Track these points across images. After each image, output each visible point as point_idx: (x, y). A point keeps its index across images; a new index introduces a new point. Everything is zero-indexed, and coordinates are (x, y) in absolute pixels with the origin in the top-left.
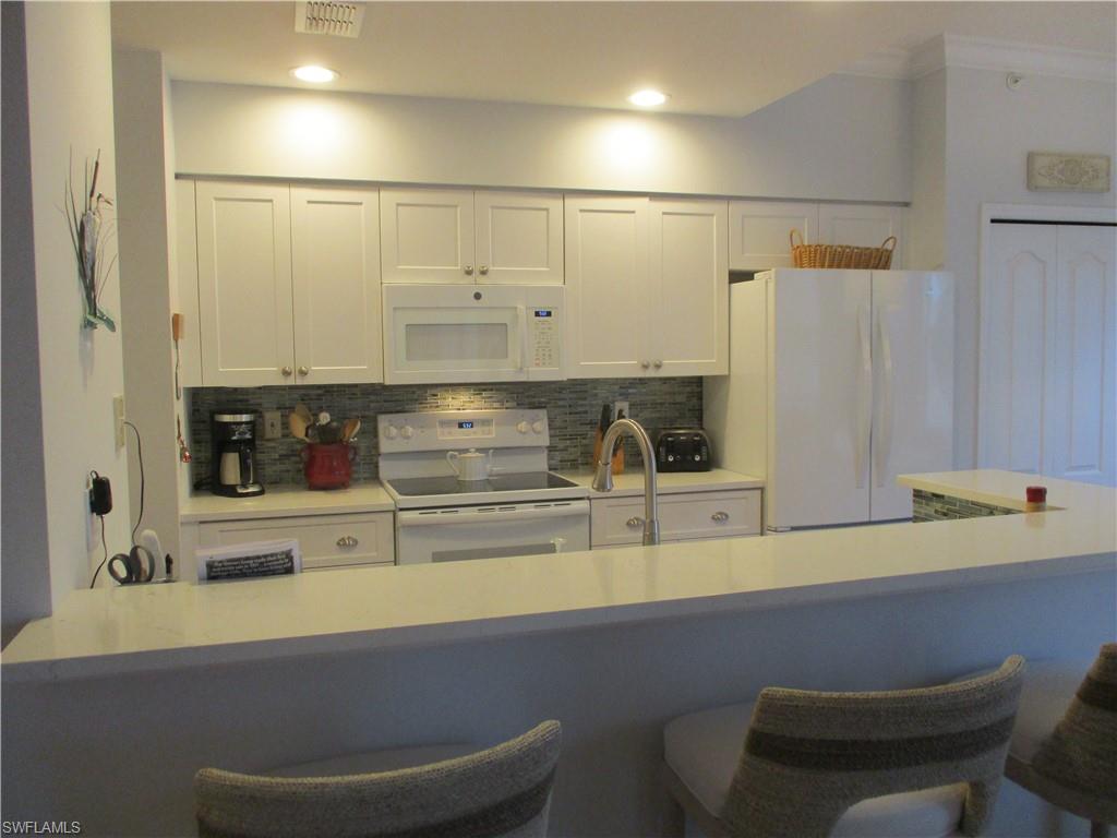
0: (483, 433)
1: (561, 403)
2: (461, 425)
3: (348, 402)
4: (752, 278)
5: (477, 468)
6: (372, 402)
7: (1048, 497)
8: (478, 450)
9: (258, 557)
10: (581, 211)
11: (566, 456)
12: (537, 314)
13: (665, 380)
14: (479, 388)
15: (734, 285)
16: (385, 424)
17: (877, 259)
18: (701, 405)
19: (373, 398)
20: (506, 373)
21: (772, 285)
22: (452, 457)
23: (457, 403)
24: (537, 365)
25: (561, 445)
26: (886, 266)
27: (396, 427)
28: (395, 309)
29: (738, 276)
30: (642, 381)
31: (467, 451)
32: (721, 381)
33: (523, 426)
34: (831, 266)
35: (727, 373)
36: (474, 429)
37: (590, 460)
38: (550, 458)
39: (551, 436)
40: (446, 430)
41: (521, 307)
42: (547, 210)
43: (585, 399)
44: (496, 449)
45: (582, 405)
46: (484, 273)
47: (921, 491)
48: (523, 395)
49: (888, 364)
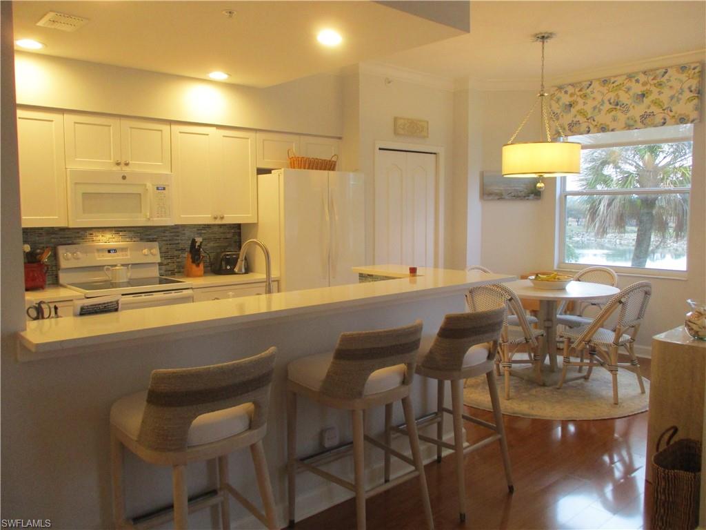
0: (123, 255)
1: (164, 238)
2: (109, 251)
3: (37, 238)
4: (271, 173)
5: (123, 275)
6: (52, 238)
7: (418, 271)
8: (123, 265)
9: (104, 304)
10: (180, 132)
11: (168, 267)
12: (158, 189)
13: (221, 226)
14: (118, 230)
15: (260, 176)
16: (63, 252)
17: (329, 166)
18: (240, 239)
19: (53, 236)
20: (141, 221)
21: (282, 177)
22: (108, 269)
23: (104, 239)
24: (158, 217)
25: (165, 262)
26: (333, 169)
27: (71, 253)
28: (76, 183)
29: (261, 171)
30: (209, 226)
31: (116, 266)
32: (253, 226)
33: (146, 251)
34: (309, 168)
35: (256, 222)
36: (118, 253)
37: (182, 270)
38: (160, 269)
39: (161, 257)
40: (101, 254)
41: (149, 185)
42: (161, 131)
43: (178, 236)
44: (132, 264)
45: (176, 240)
46: (127, 164)
47: (362, 274)
48: (144, 234)
49: (337, 218)
